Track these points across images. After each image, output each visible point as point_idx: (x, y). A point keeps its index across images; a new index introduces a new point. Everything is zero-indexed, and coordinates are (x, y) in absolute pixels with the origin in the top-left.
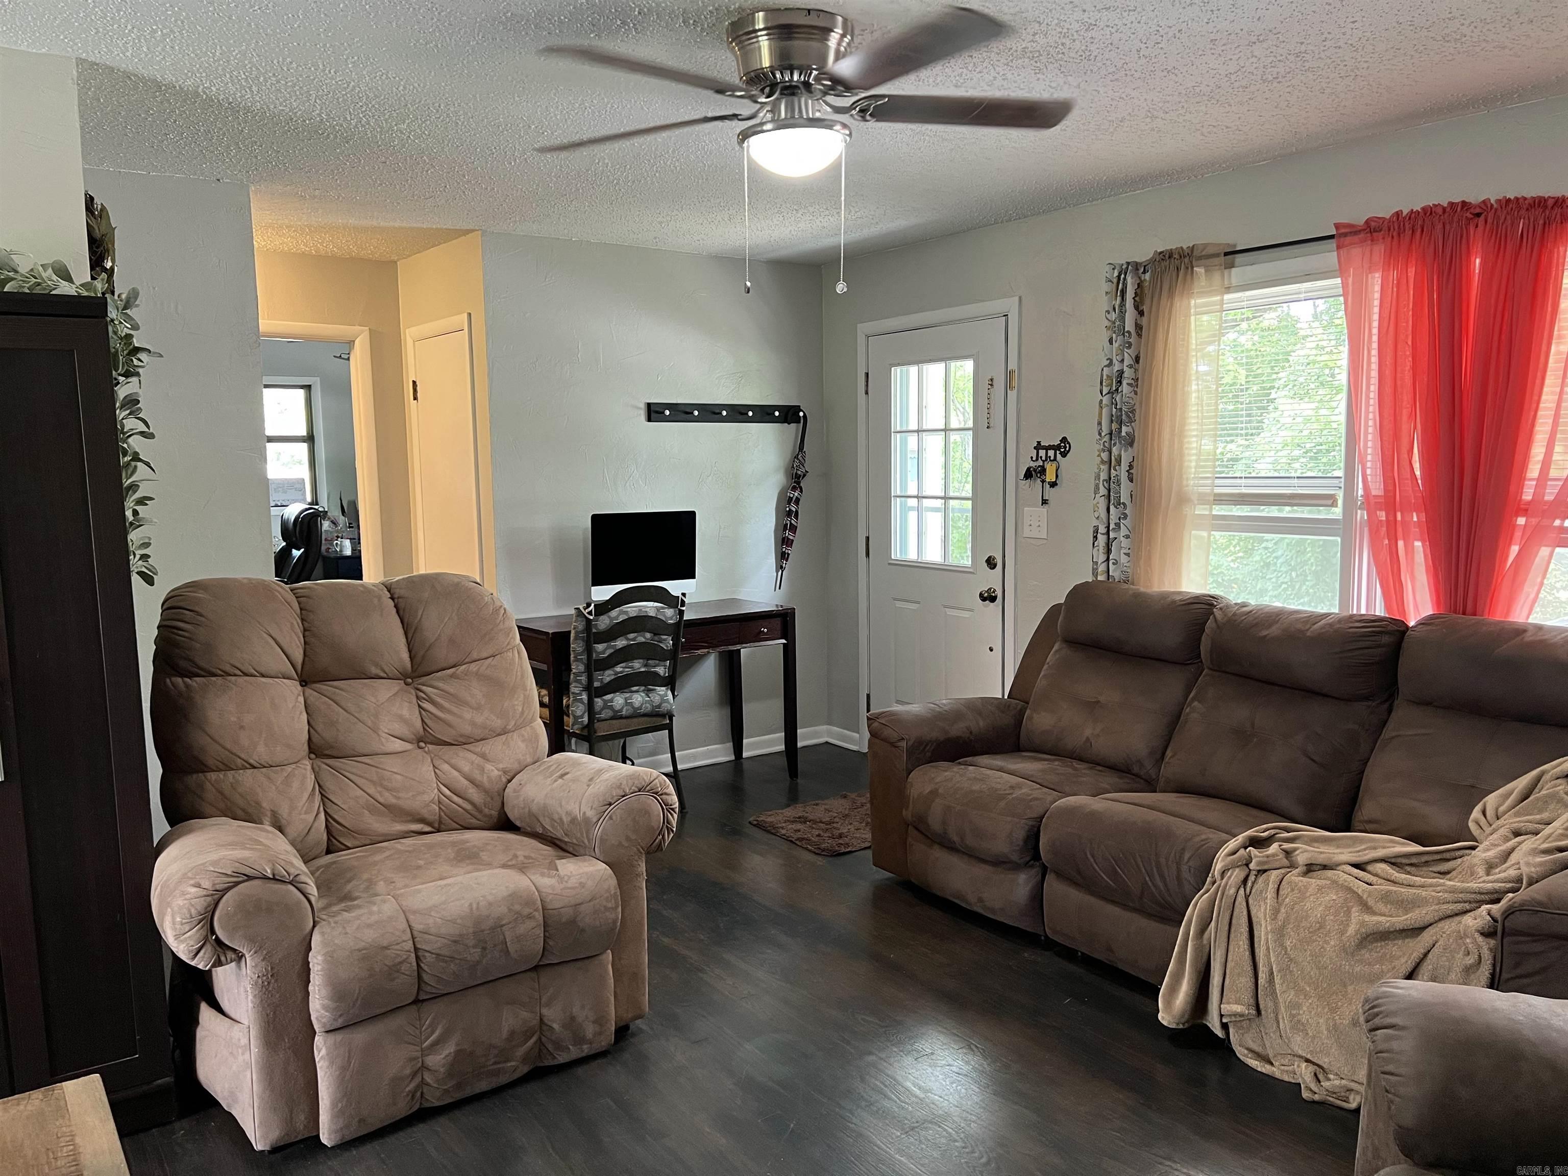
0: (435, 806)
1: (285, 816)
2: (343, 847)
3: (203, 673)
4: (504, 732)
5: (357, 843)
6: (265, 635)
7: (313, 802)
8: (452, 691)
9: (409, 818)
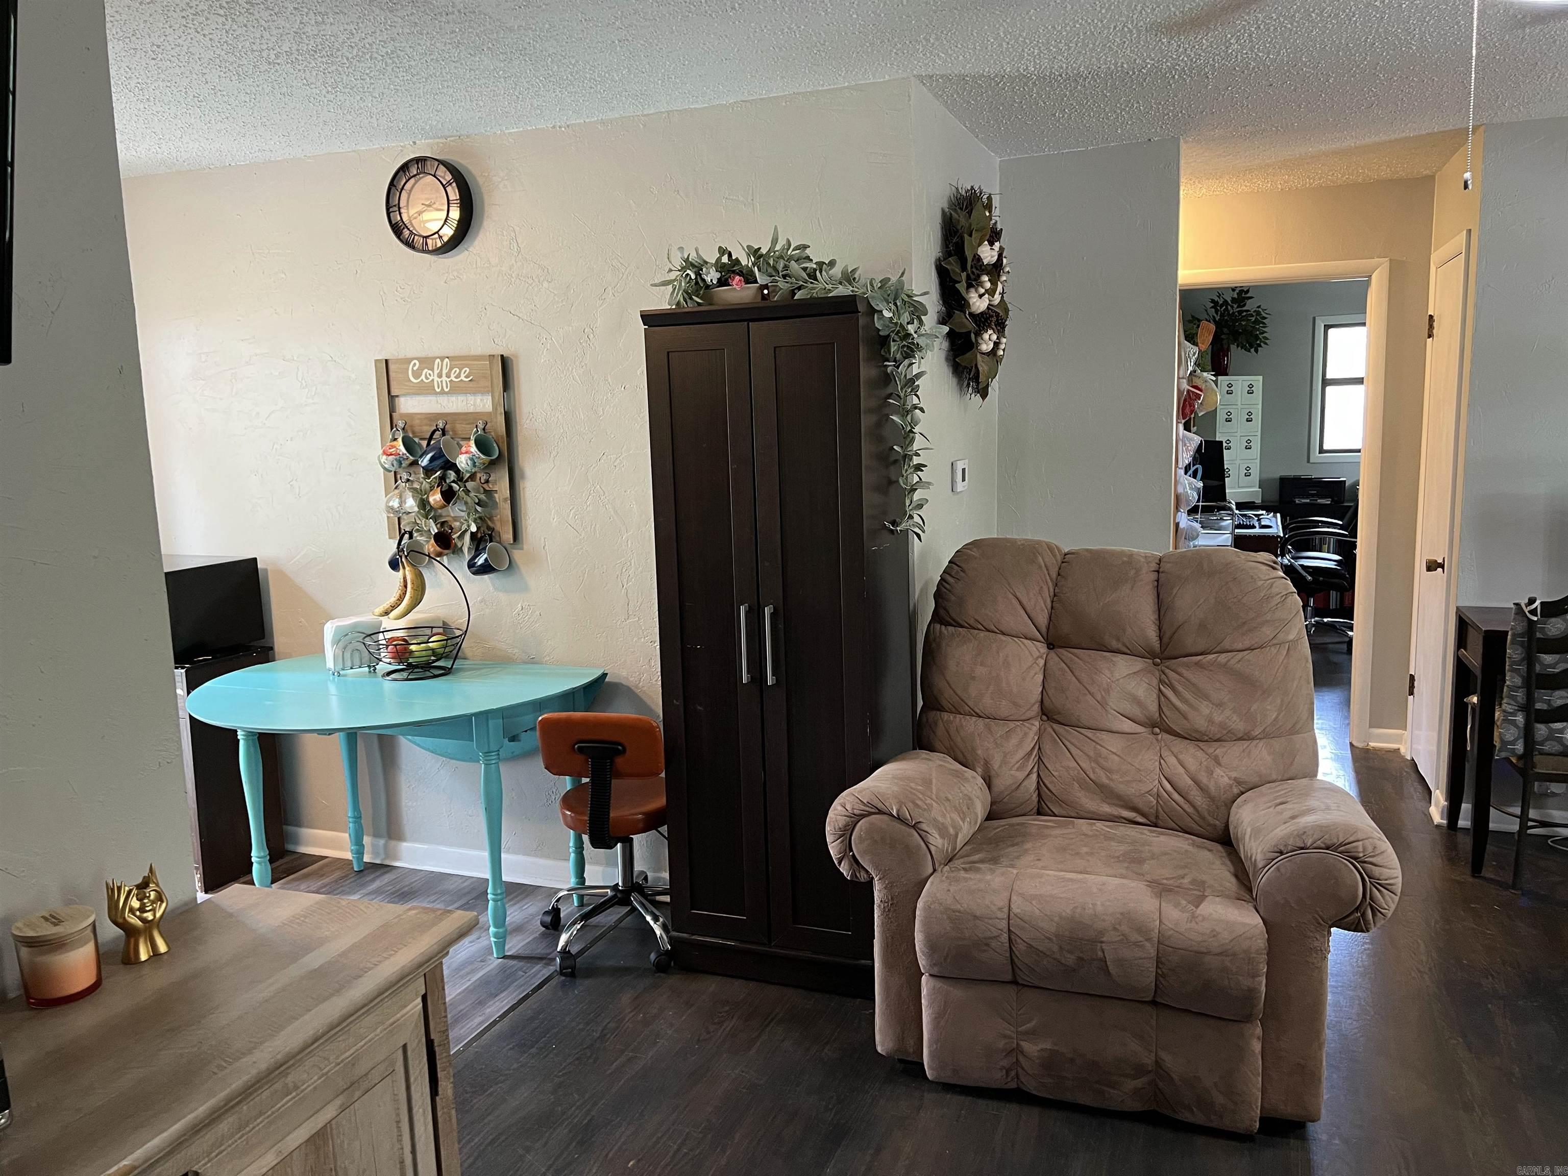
0: (1152, 799)
1: (996, 767)
2: (1050, 812)
3: (954, 624)
4: (1246, 737)
5: (1064, 813)
6: (1011, 596)
7: (1028, 761)
8: (1194, 680)
9: (1122, 803)
